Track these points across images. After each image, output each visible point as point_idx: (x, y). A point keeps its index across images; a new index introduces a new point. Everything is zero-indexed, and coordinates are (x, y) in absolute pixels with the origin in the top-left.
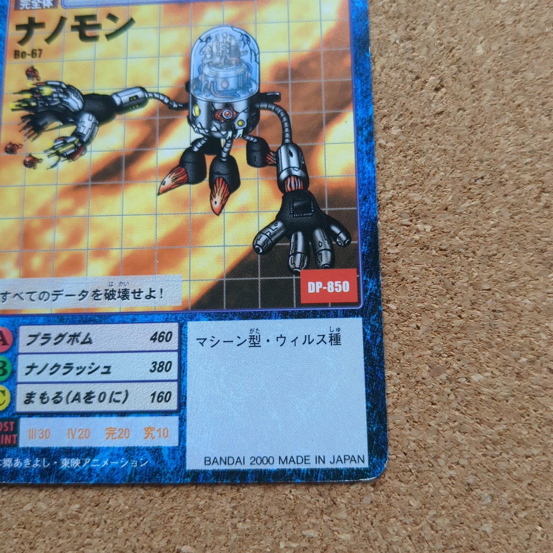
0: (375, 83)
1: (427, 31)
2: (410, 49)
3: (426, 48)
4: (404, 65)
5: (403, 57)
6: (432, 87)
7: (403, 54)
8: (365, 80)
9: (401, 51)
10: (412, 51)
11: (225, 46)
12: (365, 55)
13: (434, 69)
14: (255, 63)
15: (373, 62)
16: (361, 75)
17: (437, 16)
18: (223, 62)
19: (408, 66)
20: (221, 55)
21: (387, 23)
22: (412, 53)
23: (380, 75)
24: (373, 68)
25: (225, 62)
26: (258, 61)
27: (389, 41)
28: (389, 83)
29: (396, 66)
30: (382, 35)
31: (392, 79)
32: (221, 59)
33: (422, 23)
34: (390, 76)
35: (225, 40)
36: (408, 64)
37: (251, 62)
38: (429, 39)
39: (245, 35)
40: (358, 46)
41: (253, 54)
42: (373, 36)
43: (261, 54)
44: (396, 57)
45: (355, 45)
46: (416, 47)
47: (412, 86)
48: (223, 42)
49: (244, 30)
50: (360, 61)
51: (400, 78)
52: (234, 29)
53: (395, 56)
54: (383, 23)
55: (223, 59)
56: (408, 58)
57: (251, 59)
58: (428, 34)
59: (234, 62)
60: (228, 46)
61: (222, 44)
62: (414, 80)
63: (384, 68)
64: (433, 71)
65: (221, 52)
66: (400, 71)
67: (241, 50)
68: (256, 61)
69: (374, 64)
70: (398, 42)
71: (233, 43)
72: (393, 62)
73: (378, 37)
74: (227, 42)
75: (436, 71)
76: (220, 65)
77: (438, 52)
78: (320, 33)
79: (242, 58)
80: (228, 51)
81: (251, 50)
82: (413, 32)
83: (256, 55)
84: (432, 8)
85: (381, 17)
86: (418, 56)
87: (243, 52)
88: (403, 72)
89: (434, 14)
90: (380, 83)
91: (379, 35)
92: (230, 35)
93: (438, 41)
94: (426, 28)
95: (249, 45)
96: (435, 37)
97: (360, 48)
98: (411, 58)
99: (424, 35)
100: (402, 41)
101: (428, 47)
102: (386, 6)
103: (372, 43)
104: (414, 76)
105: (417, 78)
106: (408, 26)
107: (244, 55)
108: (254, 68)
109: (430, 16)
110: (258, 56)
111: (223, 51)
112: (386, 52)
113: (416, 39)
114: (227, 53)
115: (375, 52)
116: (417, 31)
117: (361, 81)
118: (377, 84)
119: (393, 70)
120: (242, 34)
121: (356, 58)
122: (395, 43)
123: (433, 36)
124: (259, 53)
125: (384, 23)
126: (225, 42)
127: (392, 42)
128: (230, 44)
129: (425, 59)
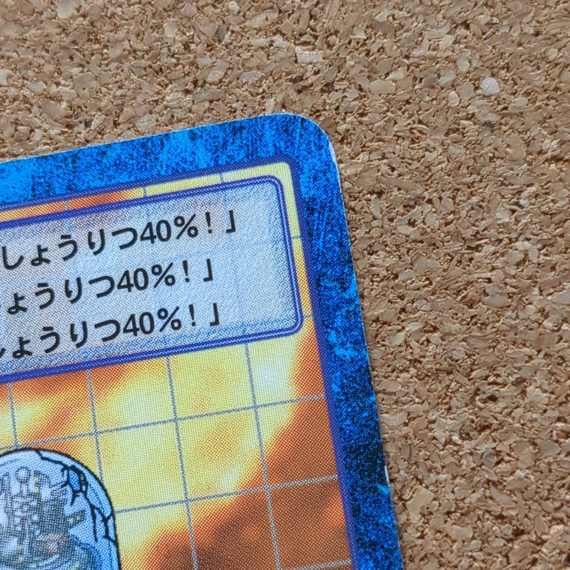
0: (412, 559)
1: (527, 400)
2: (491, 454)
3: (531, 447)
4: (479, 500)
5: (476, 479)
6: (561, 553)
7: (473, 469)
8: (387, 558)
9: (467, 463)
10: (495, 459)
11: (27, 504)
12: (376, 489)
13: (557, 504)
14: (106, 541)
15: (401, 499)
16: (373, 544)
17: (547, 355)
18: (25, 547)
19: (490, 502)
20: (19, 528)
21: (423, 390)
22: (498, 463)
23: (422, 537)
24: (403, 518)
25: (31, 548)
26: (112, 535)
27: (434, 438)
28: (446, 554)
29: (461, 505)
30: (414, 423)
31: (454, 541)
32: (20, 542)
33: (512, 379)
34: (447, 536)
35: (24, 486)
36: (491, 498)
37: (96, 540)
38: (536, 420)
39: (73, 468)
40: (358, 466)
41: (99, 518)
42: (392, 428)
43: (117, 516)
44: (457, 481)
45: (349, 467)
46: (503, 447)
47: (506, 556)
48: (20, 495)
49: (68, 456)
50: (366, 509)
51: (473, 538)
52: (45, 454)
53: (454, 478)
54: (412, 390)
55: (26, 541)
56: (488, 481)
57: (95, 532)
58: (531, 407)
59: (53, 547)
60: (34, 504)
61: (21, 500)
62: (510, 540)
63: (431, 513)
64: (557, 509)
65: (18, 520)
66: (469, 520)
67: (68, 510)
68: (107, 536)
69: (404, 505)
70: (456, 438)
71: (46, 493)
72: (451, 496)
73: (405, 430)
74: (30, 495)
75: (565, 508)
76: (21, 559)
77: (562, 456)
78: (257, 441)
79: (72, 532)
80: (35, 518)
81: (92, 507)
82: (491, 405)
83: (105, 520)
84: (532, 335)
85: (404, 375)
86: (512, 473)
87: (73, 516)
88: (479, 519)
89: (539, 351)
90: (425, 556)
91: (406, 424)
92: (37, 473)
93: (560, 425)
94: (524, 392)
95: (85, 493)
96: (549, 413)
97: (361, 472)
98: (495, 478)
99: (520, 410)
100: (466, 436)
101: (535, 444)
102: (413, 344)
103: (391, 449)
104: (508, 530)
105: (518, 533)
106: (477, 392)
107: (76, 523)
108: (105, 556)
109: (531, 357)
110: (110, 522)
111: (23, 519)
112: (430, 470)
113: (501, 425)
114: (33, 523)
115: (402, 472)
116: (501, 404)
117: (376, 561)
118: (417, 560)
119: (453, 516)
120: (65, 467)
121: (356, 500)
122: (449, 441)
123: (545, 411)
124: (112, 514)
125: (415, 391)
126: (25, 493)
127: (443, 440)
128: (37, 496)
129: (532, 477)
